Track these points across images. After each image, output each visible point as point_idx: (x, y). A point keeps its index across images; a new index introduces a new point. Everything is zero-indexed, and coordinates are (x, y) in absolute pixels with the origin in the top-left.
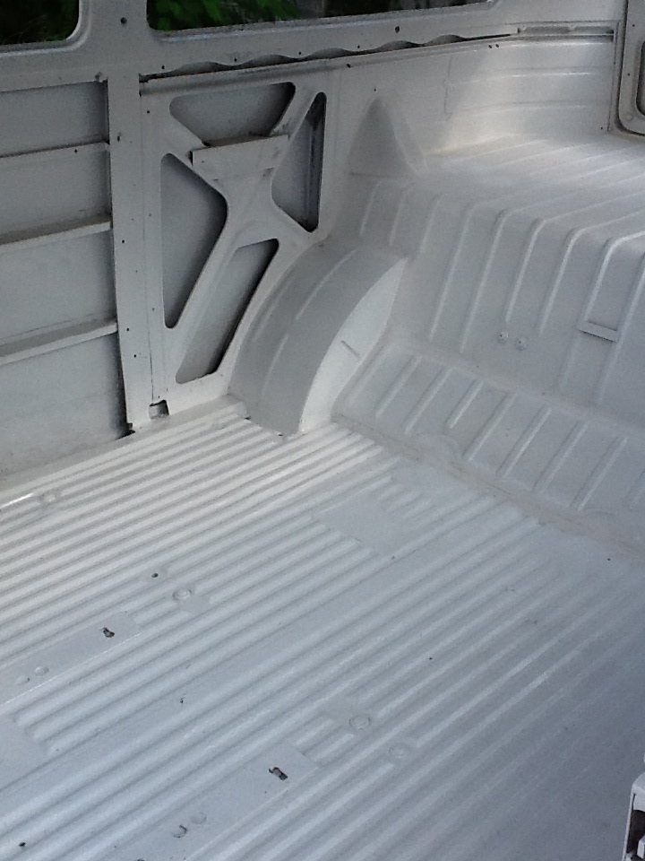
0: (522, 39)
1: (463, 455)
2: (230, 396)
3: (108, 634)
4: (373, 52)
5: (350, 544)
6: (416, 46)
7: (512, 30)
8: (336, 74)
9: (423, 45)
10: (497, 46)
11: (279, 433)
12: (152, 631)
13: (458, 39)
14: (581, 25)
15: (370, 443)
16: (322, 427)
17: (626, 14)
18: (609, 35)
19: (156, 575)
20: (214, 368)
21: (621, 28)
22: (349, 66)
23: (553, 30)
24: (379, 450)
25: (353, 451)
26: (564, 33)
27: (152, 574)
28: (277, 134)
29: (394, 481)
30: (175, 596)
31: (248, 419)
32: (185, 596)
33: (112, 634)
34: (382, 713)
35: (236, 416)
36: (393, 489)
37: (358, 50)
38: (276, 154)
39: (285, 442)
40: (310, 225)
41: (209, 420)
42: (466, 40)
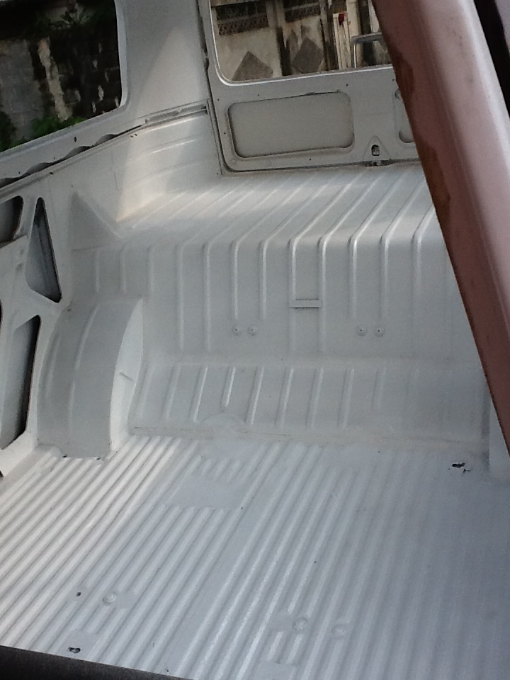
0: (150, 126)
1: (245, 421)
2: (42, 446)
3: (74, 650)
4: (64, 159)
5: (206, 512)
6: (88, 148)
7: (141, 122)
8: (46, 181)
9: (93, 146)
10: (136, 135)
11: (96, 458)
12: (108, 633)
13: (112, 137)
14: (184, 107)
15: (169, 439)
16: (126, 442)
17: (211, 93)
18: (204, 110)
19: (79, 594)
20: (21, 428)
21: (210, 103)
22: (52, 173)
23: (169, 114)
24: (178, 442)
25: (160, 450)
26: (175, 115)
27: (76, 593)
28: (18, 237)
29: (204, 459)
30: (105, 601)
31: (65, 457)
32: (113, 598)
33: (79, 650)
34: (309, 612)
35: (55, 459)
36: (208, 464)
37: (55, 161)
38: (22, 252)
39: (106, 463)
40: (56, 297)
41: (37, 468)
42: (117, 136)
